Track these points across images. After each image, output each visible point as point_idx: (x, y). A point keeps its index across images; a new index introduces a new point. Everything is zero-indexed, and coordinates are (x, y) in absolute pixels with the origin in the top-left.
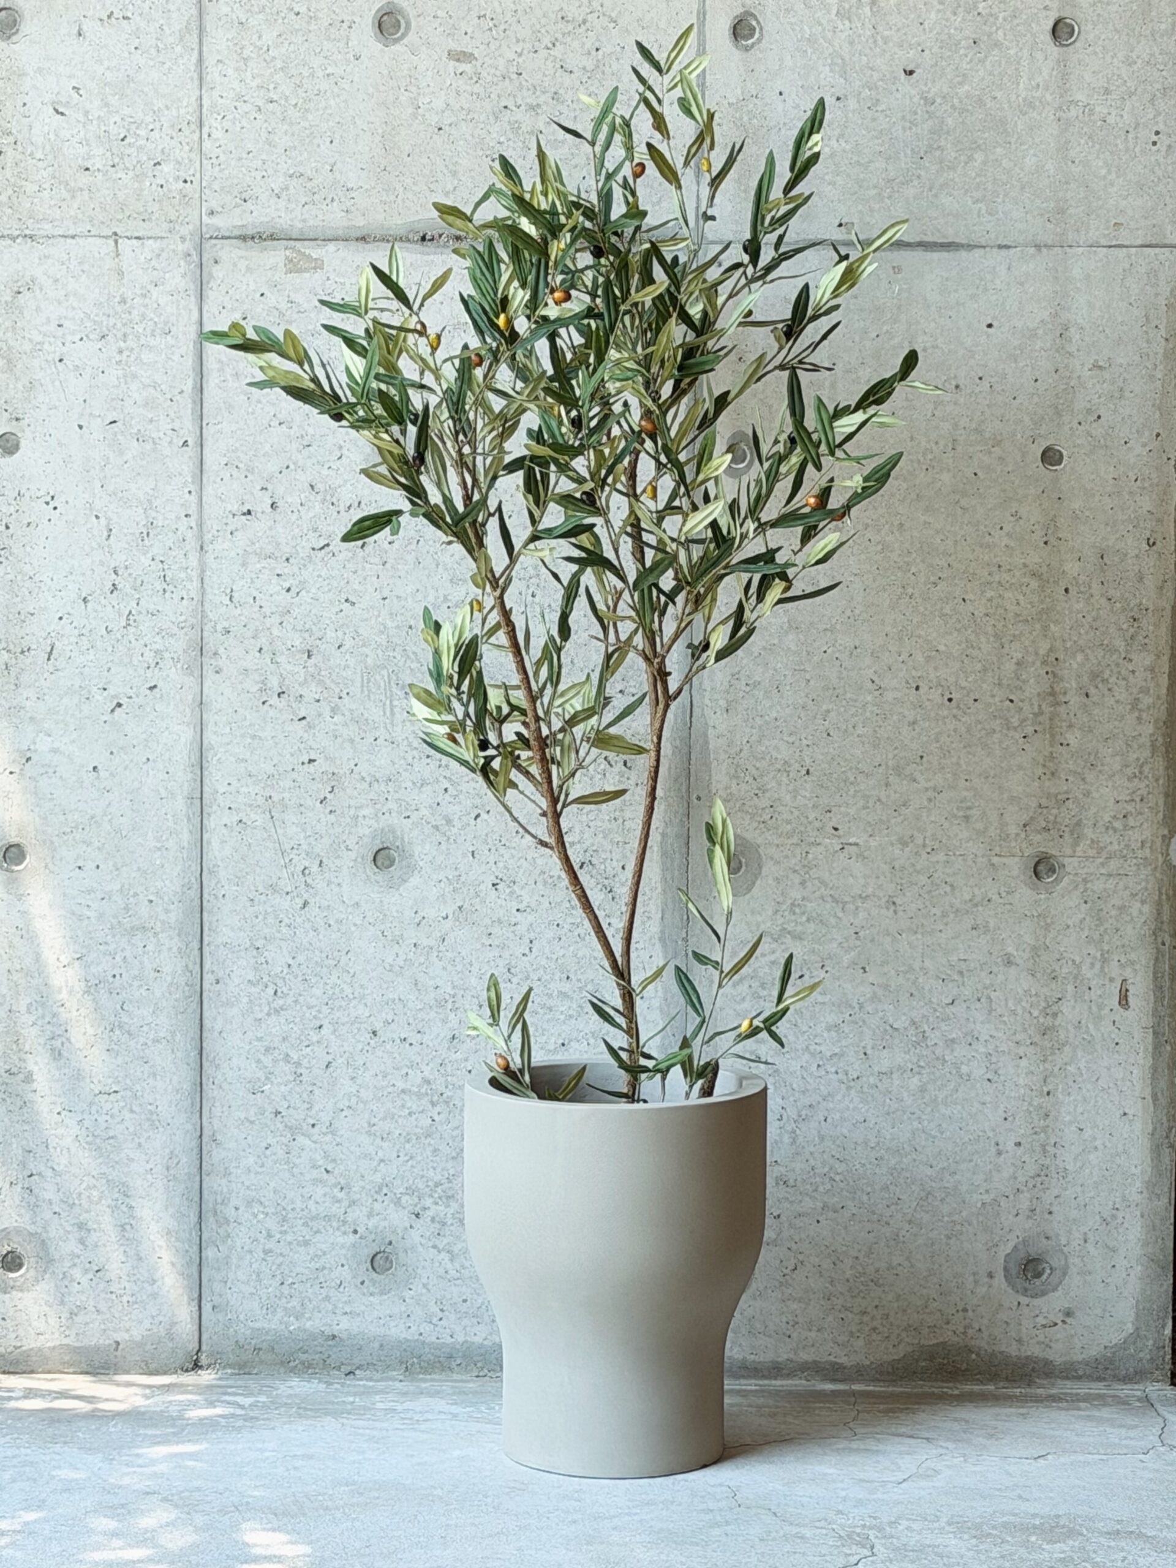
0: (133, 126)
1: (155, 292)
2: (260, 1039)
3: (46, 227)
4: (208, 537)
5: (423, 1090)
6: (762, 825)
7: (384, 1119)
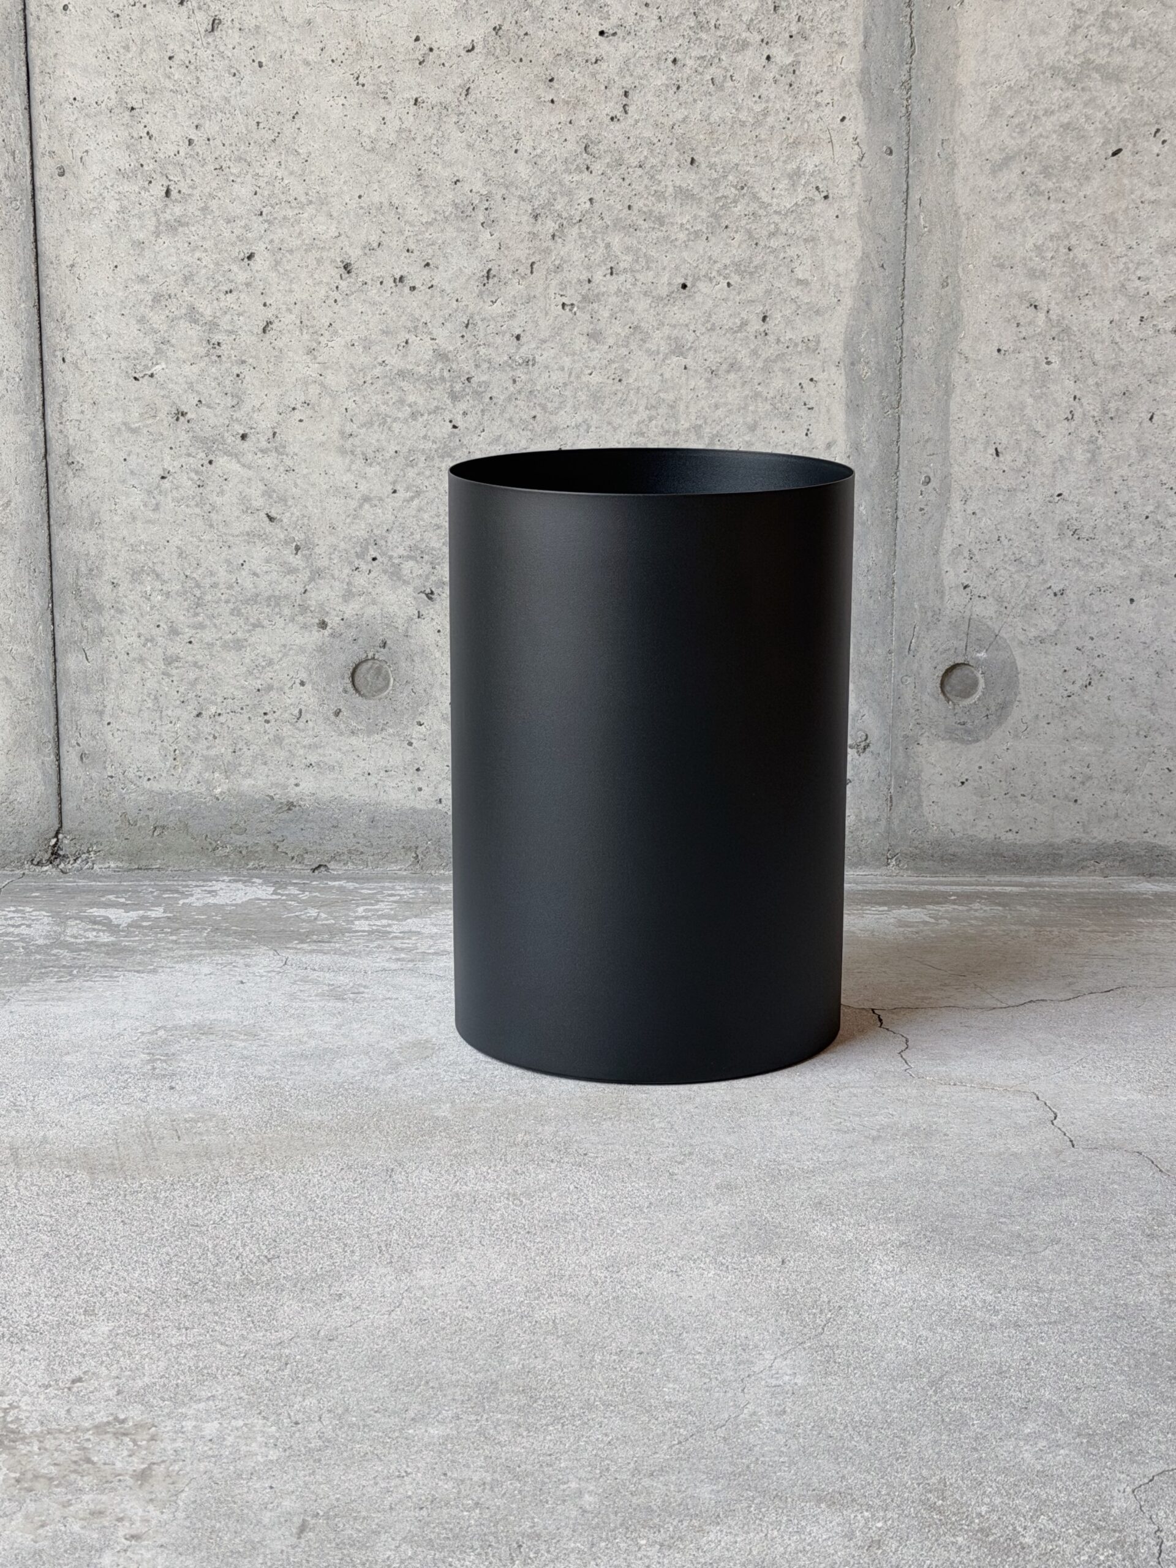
2: (143, 279)
5: (436, 373)
7: (369, 424)
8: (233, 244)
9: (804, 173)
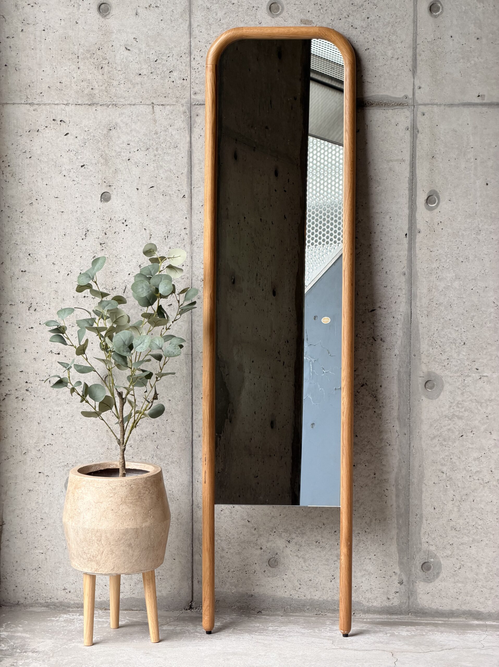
0: (160, 55)
1: (170, 129)
3: (122, 100)
4: (194, 238)
6: (443, 368)
9: (384, 439)
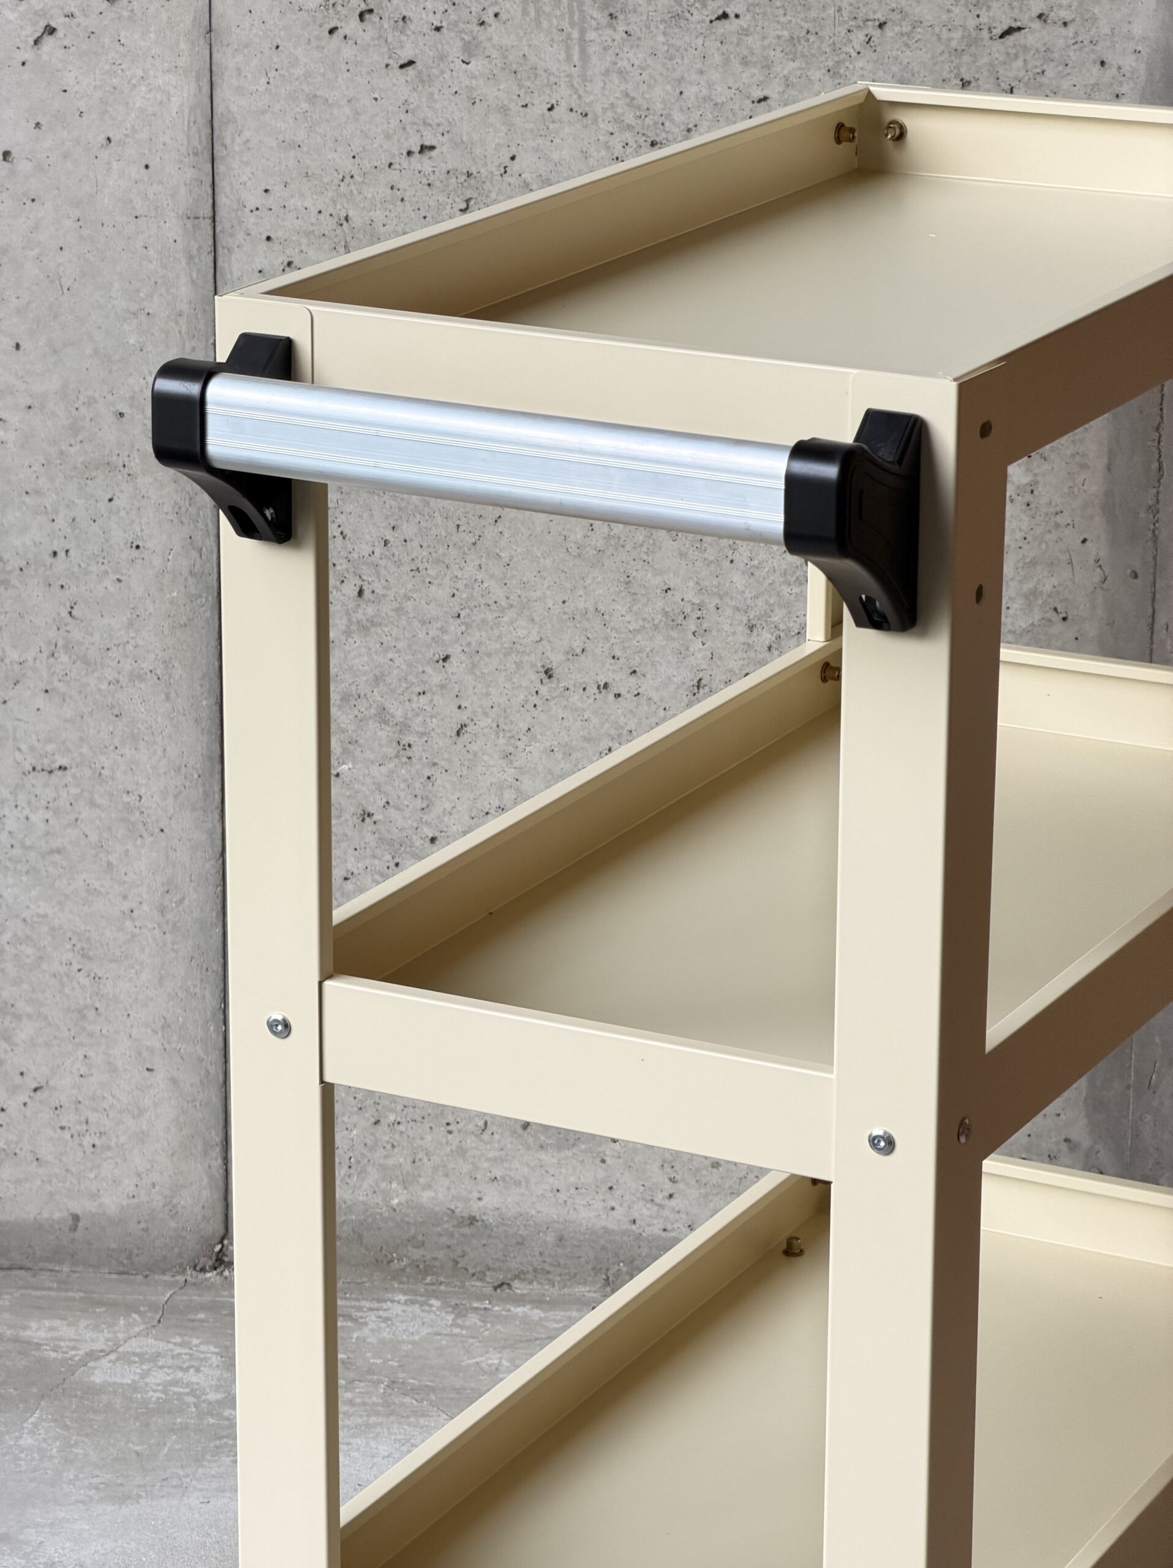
8: (428, 646)
9: (1041, 593)
